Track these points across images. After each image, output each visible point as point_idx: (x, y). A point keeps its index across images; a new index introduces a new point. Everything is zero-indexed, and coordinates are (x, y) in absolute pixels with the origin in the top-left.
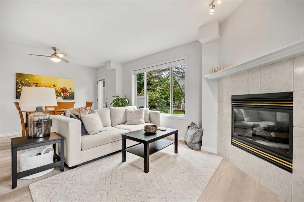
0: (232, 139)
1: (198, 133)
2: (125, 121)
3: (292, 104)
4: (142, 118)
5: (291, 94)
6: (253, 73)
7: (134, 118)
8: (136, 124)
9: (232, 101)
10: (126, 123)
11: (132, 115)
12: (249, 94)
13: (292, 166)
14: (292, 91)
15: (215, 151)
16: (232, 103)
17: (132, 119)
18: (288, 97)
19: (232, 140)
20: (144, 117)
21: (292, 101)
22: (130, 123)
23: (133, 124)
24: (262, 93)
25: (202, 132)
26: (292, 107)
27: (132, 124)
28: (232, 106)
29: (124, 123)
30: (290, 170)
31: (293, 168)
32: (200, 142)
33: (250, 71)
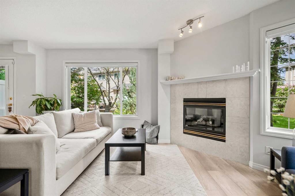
0: (184, 129)
1: (156, 129)
2: (73, 129)
3: (225, 104)
4: (95, 122)
5: (224, 99)
6: (201, 84)
7: (86, 123)
8: (90, 130)
9: (184, 102)
10: (75, 131)
11: (83, 120)
12: (198, 98)
13: (225, 138)
14: (225, 97)
15: (169, 142)
16: (184, 103)
17: (84, 125)
18: (223, 100)
19: (184, 131)
20: (97, 121)
21: (225, 103)
22: (82, 130)
23: (86, 131)
24: (207, 98)
25: (159, 128)
26: (225, 106)
27: (84, 131)
28: (184, 106)
29: (73, 131)
30: (224, 141)
31: (226, 139)
32: (157, 137)
33: (198, 83)
